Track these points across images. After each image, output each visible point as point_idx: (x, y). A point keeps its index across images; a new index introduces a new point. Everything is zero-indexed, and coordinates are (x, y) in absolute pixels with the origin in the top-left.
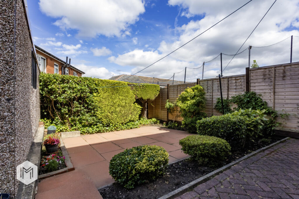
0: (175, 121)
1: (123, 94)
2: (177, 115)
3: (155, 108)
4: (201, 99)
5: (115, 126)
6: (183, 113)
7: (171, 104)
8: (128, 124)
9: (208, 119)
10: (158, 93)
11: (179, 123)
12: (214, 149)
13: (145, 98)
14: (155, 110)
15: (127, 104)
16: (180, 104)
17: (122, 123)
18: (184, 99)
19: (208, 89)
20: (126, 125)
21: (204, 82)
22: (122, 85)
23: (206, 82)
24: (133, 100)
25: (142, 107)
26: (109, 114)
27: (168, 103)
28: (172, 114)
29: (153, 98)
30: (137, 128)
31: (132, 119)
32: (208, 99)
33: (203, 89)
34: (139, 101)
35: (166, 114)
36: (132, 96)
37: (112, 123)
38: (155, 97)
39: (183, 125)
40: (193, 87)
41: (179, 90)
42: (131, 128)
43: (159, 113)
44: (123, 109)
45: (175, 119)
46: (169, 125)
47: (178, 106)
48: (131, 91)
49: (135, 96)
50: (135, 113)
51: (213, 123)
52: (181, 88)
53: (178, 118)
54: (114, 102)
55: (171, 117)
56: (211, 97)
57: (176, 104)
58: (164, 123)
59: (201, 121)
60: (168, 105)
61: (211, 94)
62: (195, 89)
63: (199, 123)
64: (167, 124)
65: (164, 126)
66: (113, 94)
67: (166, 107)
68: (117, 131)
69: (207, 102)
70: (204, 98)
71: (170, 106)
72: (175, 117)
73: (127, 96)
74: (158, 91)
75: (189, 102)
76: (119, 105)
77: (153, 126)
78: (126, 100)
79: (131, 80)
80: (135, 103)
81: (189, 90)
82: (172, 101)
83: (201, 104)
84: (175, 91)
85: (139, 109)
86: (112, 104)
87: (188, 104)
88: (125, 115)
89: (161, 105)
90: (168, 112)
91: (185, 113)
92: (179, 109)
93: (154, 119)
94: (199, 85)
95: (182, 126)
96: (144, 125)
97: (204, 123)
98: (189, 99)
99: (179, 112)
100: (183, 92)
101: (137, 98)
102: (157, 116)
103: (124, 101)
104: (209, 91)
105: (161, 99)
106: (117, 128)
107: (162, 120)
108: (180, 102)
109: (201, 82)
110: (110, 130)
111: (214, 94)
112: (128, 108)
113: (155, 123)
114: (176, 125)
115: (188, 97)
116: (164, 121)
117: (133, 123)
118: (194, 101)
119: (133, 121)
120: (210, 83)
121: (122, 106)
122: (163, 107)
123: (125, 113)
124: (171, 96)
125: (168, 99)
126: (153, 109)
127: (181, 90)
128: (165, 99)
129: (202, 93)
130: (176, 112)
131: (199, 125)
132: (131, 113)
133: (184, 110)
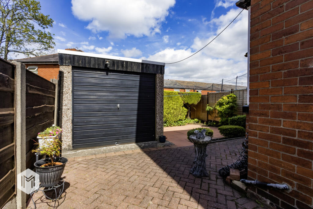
0: (214, 121)
1: (175, 100)
2: (215, 116)
3: (197, 111)
4: (233, 105)
5: (170, 123)
6: (220, 114)
7: (210, 108)
8: (178, 122)
9: (235, 117)
10: (200, 99)
11: (217, 122)
12: (236, 130)
13: (190, 103)
14: (197, 112)
15: (178, 108)
16: (218, 108)
17: (174, 121)
18: (221, 105)
19: (240, 97)
20: (177, 123)
21: (237, 92)
22: (174, 94)
23: (239, 91)
24: (182, 105)
25: (188, 110)
26: (166, 114)
27: (208, 107)
28: (211, 116)
29: (196, 103)
30: (184, 125)
31: (181, 119)
32: (240, 105)
33: (236, 96)
34: (186, 105)
35: (206, 115)
36: (181, 102)
37: (168, 121)
38: (198, 102)
39: (220, 122)
40: (228, 95)
41: (217, 97)
42: (180, 125)
43: (200, 115)
44: (175, 111)
45: (214, 119)
46: (209, 124)
47: (216, 109)
48: (180, 98)
49: (183, 102)
50: (183, 114)
51: (238, 119)
52: (219, 95)
53: (216, 119)
54: (170, 106)
55: (210, 118)
56: (242, 103)
57: (215, 107)
58: (205, 122)
59: (231, 118)
60: (208, 108)
61: (242, 101)
62: (230, 97)
63: (230, 119)
64: (207, 123)
65: (205, 125)
66: (168, 100)
67: (206, 110)
68: (171, 126)
69: (238, 106)
70: (236, 104)
71: (210, 109)
72: (213, 118)
73: (178, 102)
74: (200, 97)
75: (224, 107)
76: (172, 108)
77: (196, 124)
78: (177, 105)
79: (169, 85)
80: (183, 107)
81: (225, 98)
82: (211, 105)
83: (234, 108)
84: (214, 97)
85: (185, 112)
86: (168, 107)
87: (223, 108)
88: (177, 116)
89: (202, 108)
90: (208, 114)
91: (222, 114)
92: (217, 112)
93: (196, 120)
94: (233, 94)
95: (219, 124)
96: (189, 123)
97: (233, 119)
98: (225, 104)
99: (217, 114)
100: (220, 100)
101: (185, 103)
102: (199, 117)
103: (176, 105)
104: (241, 98)
105: (202, 103)
106: (171, 124)
107: (203, 120)
108: (218, 106)
109: (234, 92)
110: (166, 126)
111: (244, 101)
112: (178, 110)
113: (198, 122)
114: (215, 124)
115: (224, 103)
116: (205, 121)
117: (181, 121)
118: (228, 106)
119: (181, 120)
120: (241, 92)
121: (174, 109)
122: (204, 110)
123: (176, 114)
124: (211, 101)
125: (208, 104)
126: (195, 112)
127: (219, 97)
128: (205, 104)
129: (234, 100)
130: (214, 114)
131: (230, 120)
132: (180, 114)
133: (221, 112)
